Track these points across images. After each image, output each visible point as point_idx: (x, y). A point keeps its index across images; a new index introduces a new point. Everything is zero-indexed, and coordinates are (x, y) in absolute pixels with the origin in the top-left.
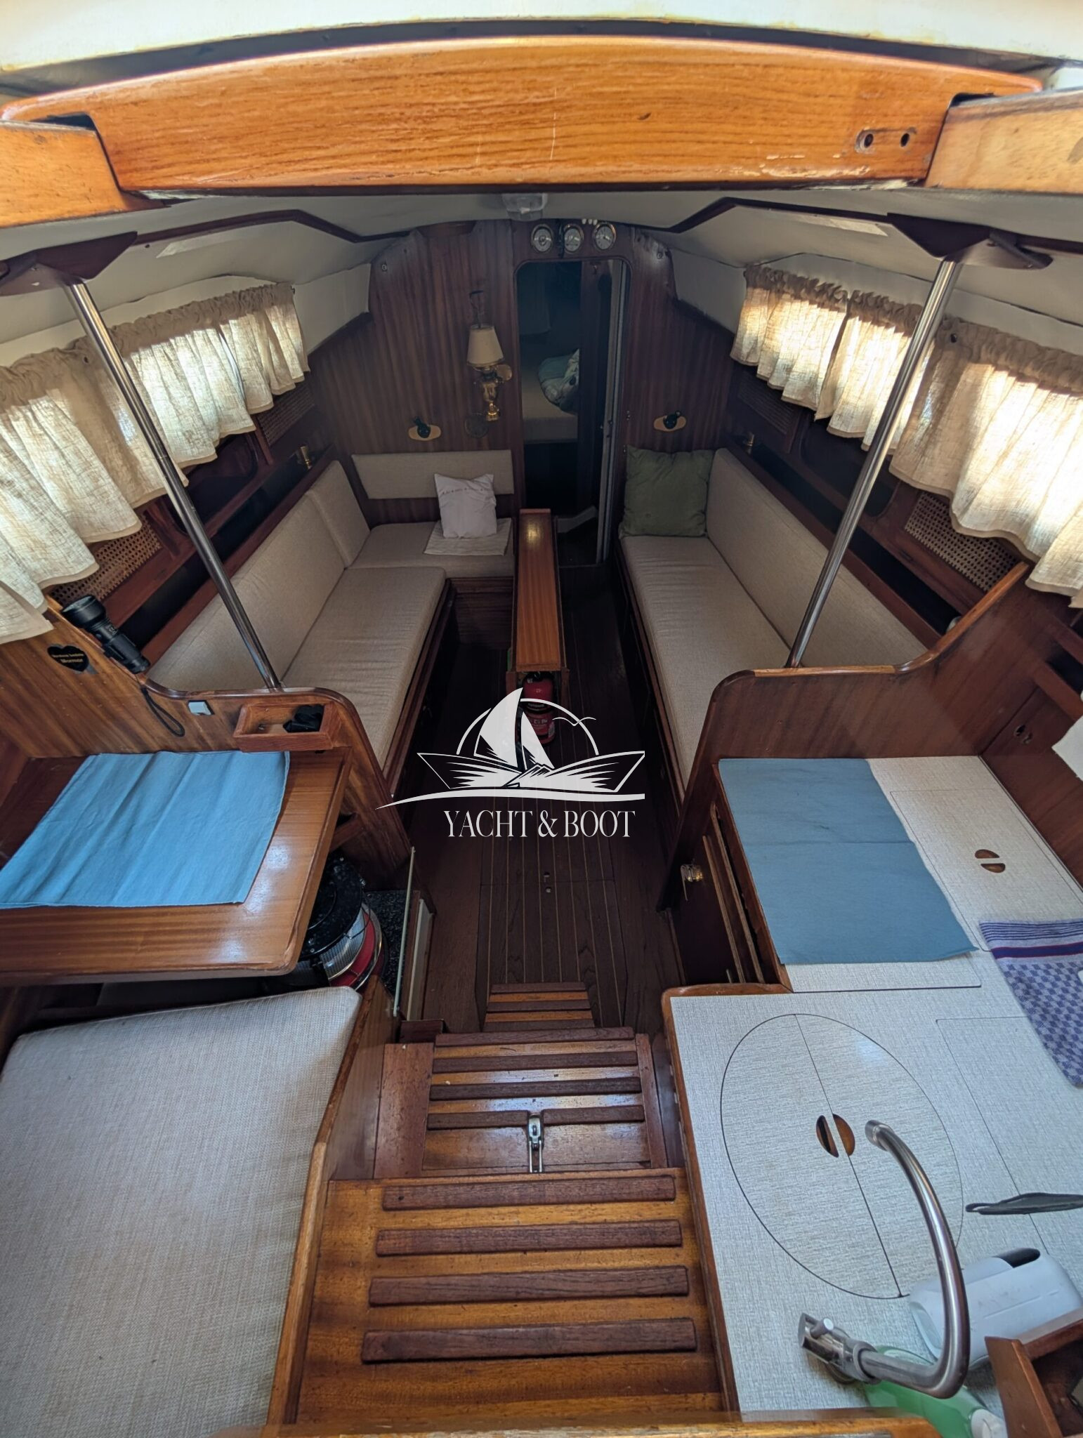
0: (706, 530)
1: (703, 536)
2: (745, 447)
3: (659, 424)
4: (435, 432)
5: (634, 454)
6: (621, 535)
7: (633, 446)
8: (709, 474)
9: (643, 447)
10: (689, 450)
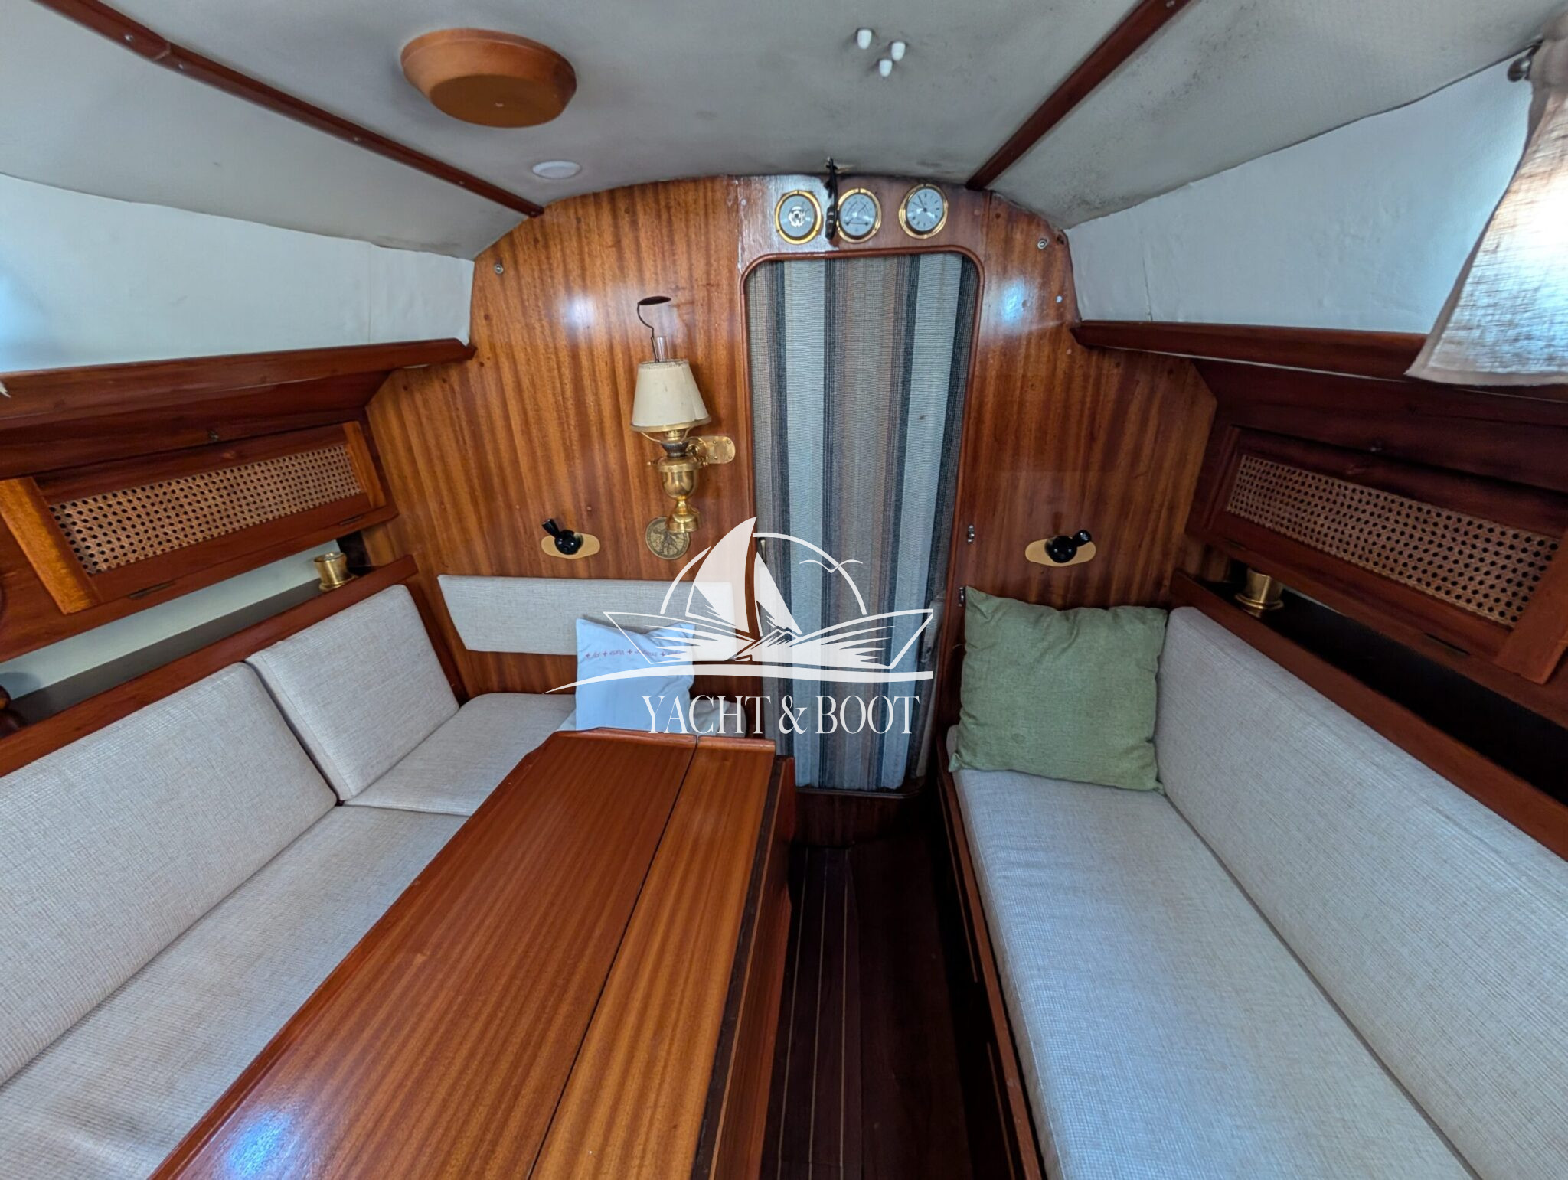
0: (1158, 780)
1: (1155, 790)
2: (1242, 607)
3: (1037, 552)
4: (590, 545)
5: (983, 608)
6: (953, 766)
7: (980, 589)
8: (1159, 659)
9: (1002, 592)
10: (1105, 606)
